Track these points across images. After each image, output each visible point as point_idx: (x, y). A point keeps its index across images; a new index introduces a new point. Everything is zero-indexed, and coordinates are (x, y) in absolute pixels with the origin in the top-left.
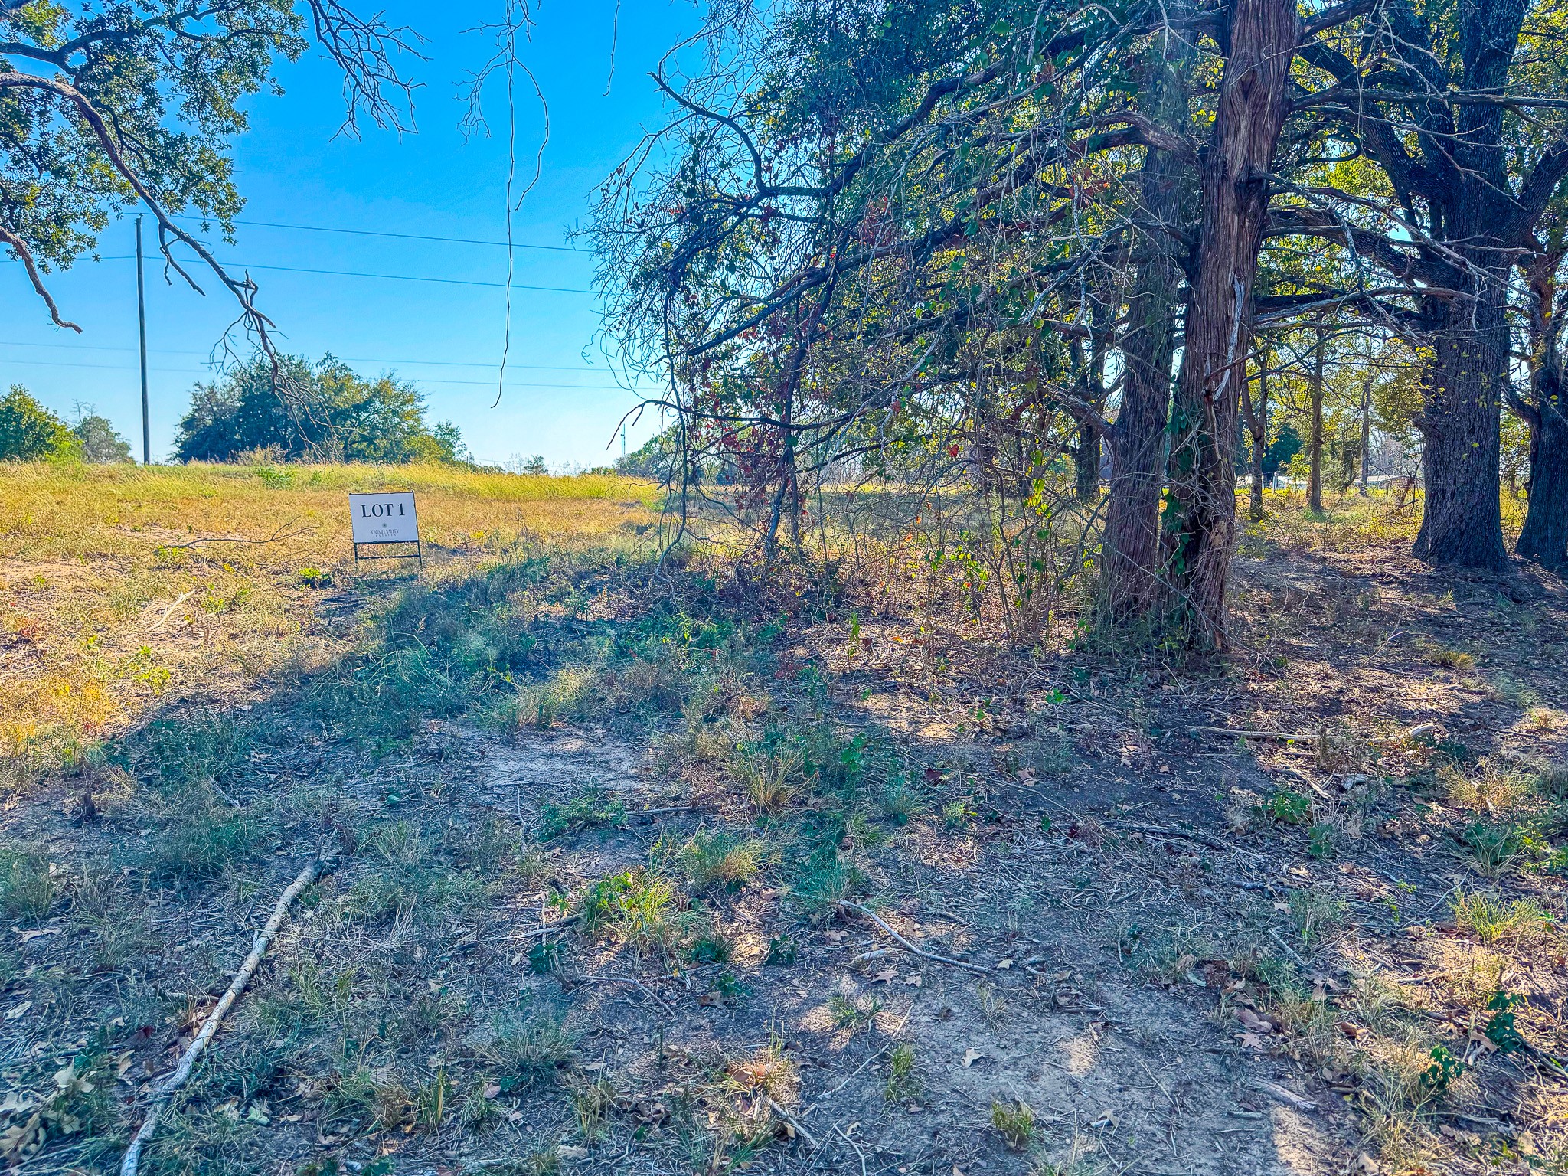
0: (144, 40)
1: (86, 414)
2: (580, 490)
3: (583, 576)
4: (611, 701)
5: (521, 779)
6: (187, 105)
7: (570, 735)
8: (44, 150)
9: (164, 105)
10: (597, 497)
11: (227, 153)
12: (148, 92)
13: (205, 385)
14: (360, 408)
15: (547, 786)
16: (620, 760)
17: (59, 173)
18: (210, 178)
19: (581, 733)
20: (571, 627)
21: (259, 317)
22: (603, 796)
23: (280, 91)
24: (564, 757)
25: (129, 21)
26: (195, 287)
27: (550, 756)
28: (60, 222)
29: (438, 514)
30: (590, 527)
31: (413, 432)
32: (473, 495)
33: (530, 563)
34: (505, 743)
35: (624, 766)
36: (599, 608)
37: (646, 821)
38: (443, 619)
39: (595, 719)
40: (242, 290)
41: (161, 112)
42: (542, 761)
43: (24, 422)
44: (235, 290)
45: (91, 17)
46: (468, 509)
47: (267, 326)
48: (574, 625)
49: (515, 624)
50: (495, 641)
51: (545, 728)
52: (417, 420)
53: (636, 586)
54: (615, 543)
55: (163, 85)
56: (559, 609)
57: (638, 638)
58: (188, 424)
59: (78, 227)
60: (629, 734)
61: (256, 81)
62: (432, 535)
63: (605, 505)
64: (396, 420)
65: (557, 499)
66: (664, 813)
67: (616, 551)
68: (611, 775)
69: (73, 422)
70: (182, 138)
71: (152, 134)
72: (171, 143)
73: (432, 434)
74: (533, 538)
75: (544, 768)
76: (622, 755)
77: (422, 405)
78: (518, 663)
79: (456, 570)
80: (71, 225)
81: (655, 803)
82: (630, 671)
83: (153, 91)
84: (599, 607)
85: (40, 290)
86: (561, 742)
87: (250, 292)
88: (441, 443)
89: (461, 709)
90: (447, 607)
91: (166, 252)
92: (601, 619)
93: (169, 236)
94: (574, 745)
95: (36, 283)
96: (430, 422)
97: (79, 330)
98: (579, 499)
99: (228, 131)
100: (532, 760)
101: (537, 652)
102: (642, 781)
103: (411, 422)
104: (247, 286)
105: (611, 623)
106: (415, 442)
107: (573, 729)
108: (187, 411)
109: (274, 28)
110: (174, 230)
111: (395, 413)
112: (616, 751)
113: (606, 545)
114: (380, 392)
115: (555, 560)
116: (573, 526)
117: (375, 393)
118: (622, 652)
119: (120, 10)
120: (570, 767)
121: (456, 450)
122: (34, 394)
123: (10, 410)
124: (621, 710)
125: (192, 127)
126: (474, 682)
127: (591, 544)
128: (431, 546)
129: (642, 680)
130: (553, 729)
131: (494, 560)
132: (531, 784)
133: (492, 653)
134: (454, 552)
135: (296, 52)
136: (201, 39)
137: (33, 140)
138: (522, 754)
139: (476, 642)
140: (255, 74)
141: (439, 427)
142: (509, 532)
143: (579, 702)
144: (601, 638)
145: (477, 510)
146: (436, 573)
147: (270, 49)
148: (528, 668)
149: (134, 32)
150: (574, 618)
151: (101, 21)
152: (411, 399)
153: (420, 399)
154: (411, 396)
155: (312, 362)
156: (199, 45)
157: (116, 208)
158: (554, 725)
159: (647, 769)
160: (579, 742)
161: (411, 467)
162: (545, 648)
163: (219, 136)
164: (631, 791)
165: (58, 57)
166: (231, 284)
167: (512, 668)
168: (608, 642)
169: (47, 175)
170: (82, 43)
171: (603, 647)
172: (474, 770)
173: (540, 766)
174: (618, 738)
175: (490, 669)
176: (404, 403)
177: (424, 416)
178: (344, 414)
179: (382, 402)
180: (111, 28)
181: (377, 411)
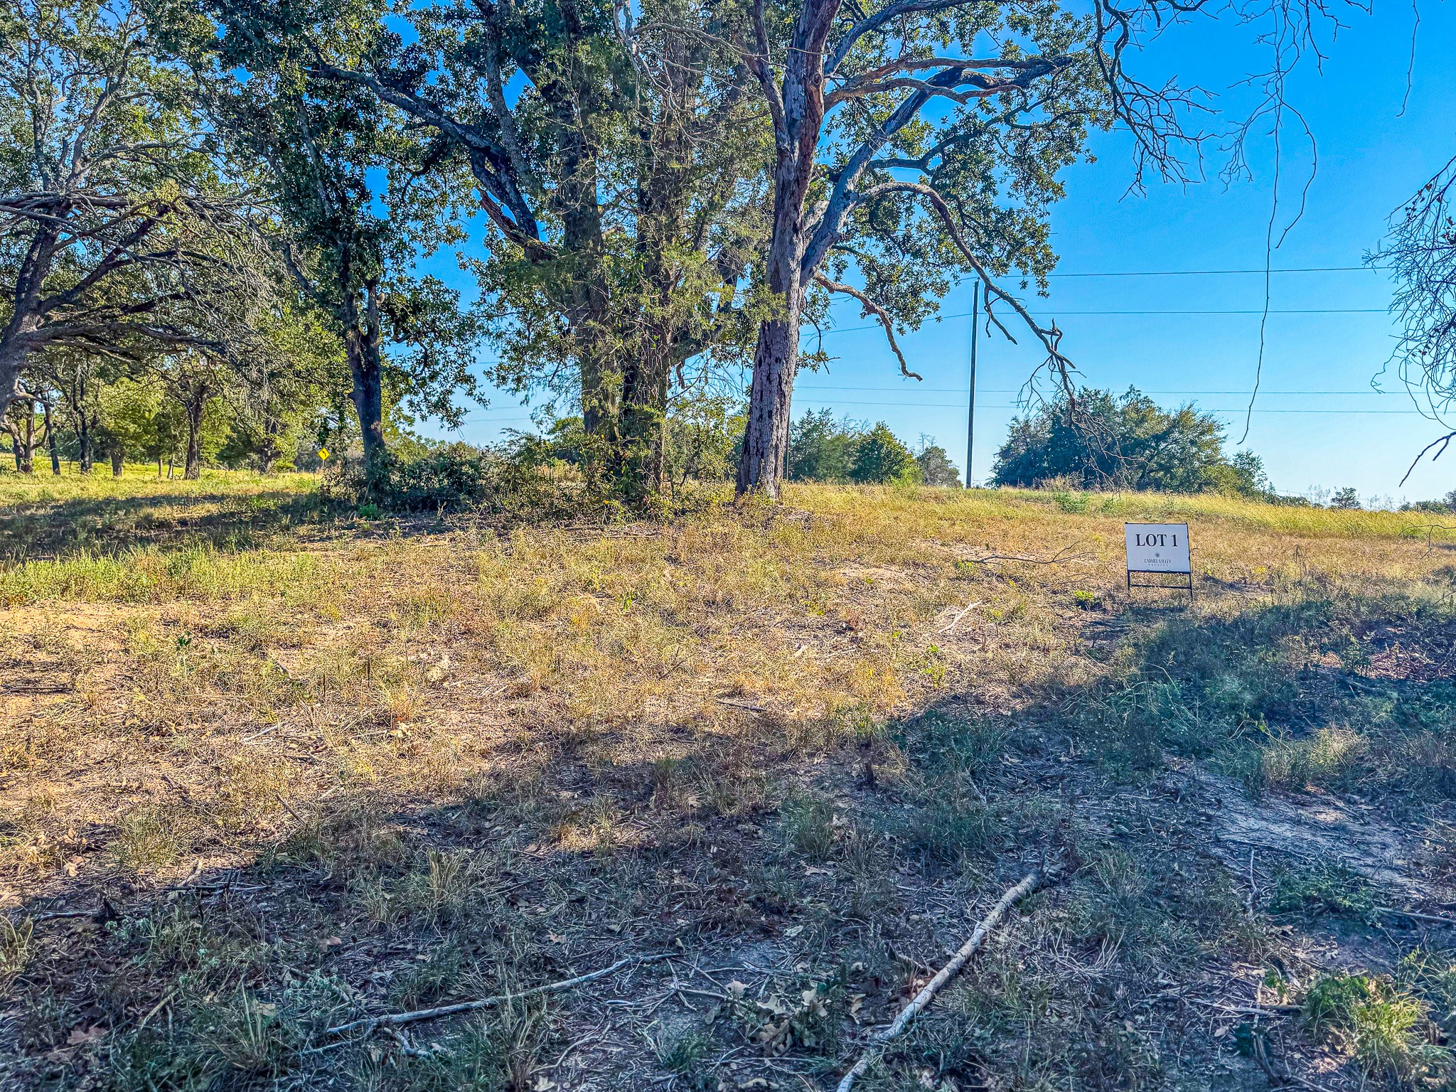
0: (985, 137)
1: (928, 445)
2: (1389, 527)
3: (1369, 626)
4: (1382, 775)
5: (1259, 840)
6: (1016, 184)
7: (1328, 804)
8: (907, 238)
9: (997, 187)
10: (1410, 536)
11: (1046, 219)
12: (986, 178)
13: (1021, 418)
14: (1159, 438)
15: (1288, 855)
16: (1385, 846)
17: (917, 254)
18: (1030, 243)
19: (1341, 804)
20: (1345, 681)
22: (1354, 882)
23: (1093, 160)
24: (1315, 826)
25: (975, 125)
26: (1009, 338)
27: (1297, 822)
28: (915, 293)
29: (1222, 545)
30: (1395, 570)
31: (1210, 461)
32: (1260, 528)
33: (1309, 605)
34: (1247, 798)
35: (1388, 854)
36: (1385, 665)
37: (1405, 924)
38: (1201, 655)
39: (1360, 792)
40: (1048, 337)
41: (995, 194)
42: (1287, 826)
43: (883, 451)
44: (1042, 338)
45: (947, 127)
46: (1254, 543)
47: (1068, 368)
48: (1350, 681)
49: (1278, 670)
50: (1252, 687)
51: (1297, 790)
52: (1216, 450)
53: (1440, 645)
54: (1418, 591)
55: (997, 172)
56: (1332, 660)
57: (1428, 706)
58: (1005, 453)
59: (928, 296)
60: (1402, 817)
61: (1073, 154)
62: (1210, 567)
63: (1420, 545)
64: (1194, 450)
65: (1360, 537)
66: (1429, 921)
67: (1419, 601)
68: (1369, 861)
69: (918, 451)
70: (1011, 212)
71: (987, 214)
72: (1002, 218)
73: (1231, 463)
74: (1322, 579)
75: (1289, 834)
76: (1389, 840)
77: (1221, 434)
78: (1274, 714)
79: (1227, 606)
80: (923, 295)
81: (1419, 905)
82: (1411, 745)
83: (990, 177)
84: (1387, 664)
85: (895, 349)
86: (1315, 809)
87: (1055, 338)
88: (1240, 473)
89: (1209, 753)
90: (1208, 643)
91: (989, 310)
92: (1388, 678)
93: (992, 296)
94: (1329, 816)
95: (893, 344)
96: (1229, 451)
97: (920, 379)
98: (1387, 537)
99: (1048, 200)
100: (1275, 822)
101: (1302, 704)
102: (1409, 876)
103: (1209, 451)
104: (1053, 333)
105: (1399, 684)
106: (1212, 471)
107: (1331, 798)
108: (1004, 441)
109: (1091, 106)
110: (996, 291)
111: (1193, 443)
112: (1383, 835)
113: (1407, 592)
114: (1180, 422)
115: (1341, 605)
116: (1374, 569)
117: (1175, 424)
118: (1404, 720)
119: (968, 118)
120: (1320, 839)
121: (1255, 480)
122: (892, 429)
123: (874, 441)
124: (1394, 788)
125: (1019, 203)
126: (1223, 725)
127: (1391, 590)
128: (1207, 578)
129: (1426, 755)
130: (1307, 793)
131: (1268, 599)
132: (1269, 848)
133: (1248, 697)
134: (1232, 586)
135: (1109, 123)
136: (1030, 128)
137: (900, 233)
138: (1266, 813)
139: (1231, 684)
140: (1072, 149)
141: (1239, 456)
142: (1293, 570)
143: (1341, 768)
144: (1378, 700)
145: (1264, 543)
146: (1206, 607)
147: (1086, 125)
148: (1288, 721)
149: (978, 133)
150: (1351, 673)
151: (954, 129)
152: (1210, 429)
153: (1219, 428)
154: (1210, 426)
155: (1116, 396)
156: (1028, 133)
157: (956, 277)
158: (1310, 788)
159: (1417, 864)
160: (1337, 814)
161: (1202, 497)
162: (1312, 702)
163: (1040, 205)
164: (1391, 884)
165: (921, 164)
166: (1039, 332)
167: (1267, 717)
168: (1389, 706)
169: (908, 257)
170: (940, 148)
171: (1384, 712)
172: (1209, 818)
173: (1285, 830)
174: (1386, 820)
175: (1244, 714)
176: (1202, 433)
177: (1223, 445)
178: (1141, 444)
179: (1181, 433)
180: (961, 132)
181: (1176, 441)
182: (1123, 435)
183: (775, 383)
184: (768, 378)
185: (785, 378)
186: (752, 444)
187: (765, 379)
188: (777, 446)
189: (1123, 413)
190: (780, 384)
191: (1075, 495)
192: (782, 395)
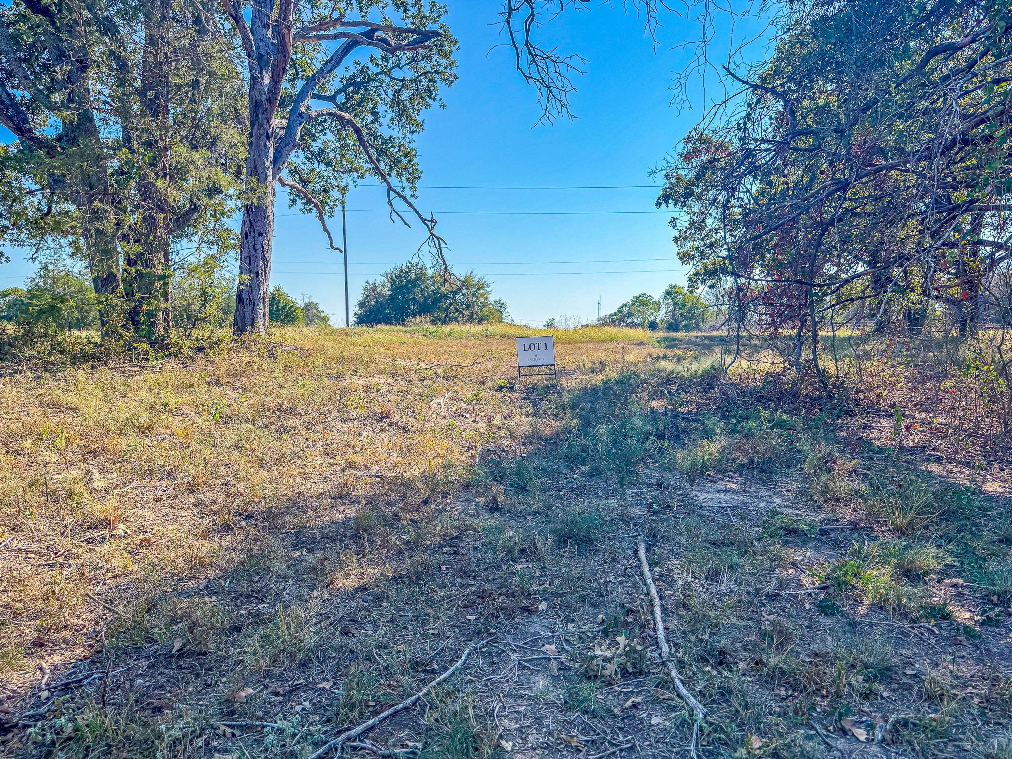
0: (374, 84)
1: (307, 301)
6: (393, 119)
8: (321, 151)
9: (382, 120)
11: (413, 145)
12: (374, 114)
13: (369, 281)
14: (454, 293)
17: (328, 164)
18: (405, 161)
21: (438, 238)
23: (444, 106)
25: (368, 74)
26: (406, 224)
28: (326, 191)
31: (484, 306)
40: (429, 223)
41: (380, 125)
44: (426, 224)
47: (442, 244)
52: (486, 299)
55: (381, 109)
59: (335, 194)
61: (430, 101)
64: (475, 299)
70: (391, 139)
71: (376, 138)
72: (385, 142)
73: (493, 307)
77: (488, 289)
80: (331, 193)
83: (377, 113)
85: (325, 230)
87: (433, 224)
91: (391, 205)
93: (393, 194)
95: (324, 225)
96: (492, 299)
97: (342, 251)
99: (413, 132)
103: (483, 300)
104: (432, 221)
106: (485, 312)
109: (441, 69)
110: (395, 191)
111: (474, 295)
114: (466, 282)
117: (463, 284)
121: (504, 316)
125: (396, 133)
135: (451, 82)
136: (403, 80)
140: (430, 97)
141: (496, 302)
147: (438, 82)
149: (370, 80)
151: (354, 76)
152: (482, 286)
153: (488, 286)
154: (483, 284)
155: (428, 267)
156: (401, 84)
157: (355, 182)
163: (408, 135)
165: (332, 99)
166: (424, 221)
169: (322, 166)
170: (343, 90)
176: (478, 289)
177: (490, 296)
178: (446, 297)
179: (467, 289)
180: (358, 79)
181: (463, 295)
182: (433, 291)
183: (260, 251)
184: (254, 247)
185: (266, 247)
186: (245, 297)
187: (251, 248)
188: (264, 298)
189: (432, 277)
190: (263, 252)
191: (432, 328)
192: (265, 260)
